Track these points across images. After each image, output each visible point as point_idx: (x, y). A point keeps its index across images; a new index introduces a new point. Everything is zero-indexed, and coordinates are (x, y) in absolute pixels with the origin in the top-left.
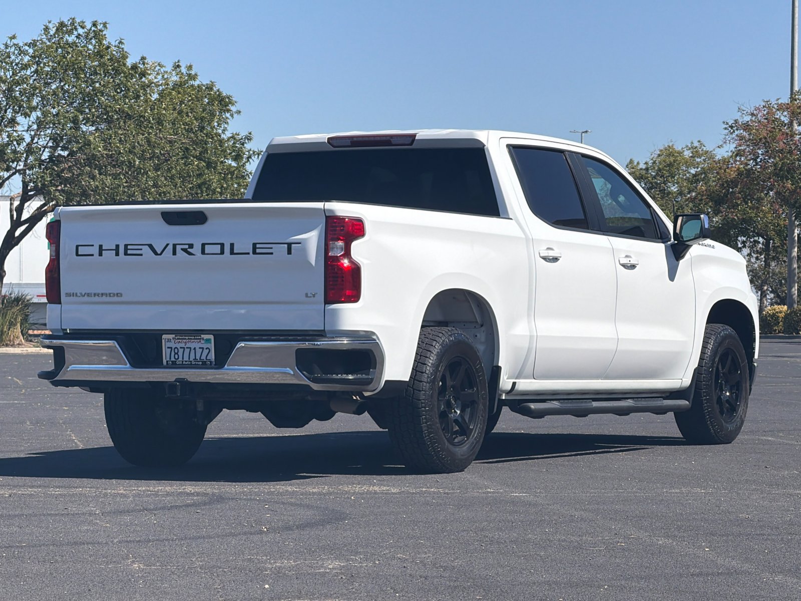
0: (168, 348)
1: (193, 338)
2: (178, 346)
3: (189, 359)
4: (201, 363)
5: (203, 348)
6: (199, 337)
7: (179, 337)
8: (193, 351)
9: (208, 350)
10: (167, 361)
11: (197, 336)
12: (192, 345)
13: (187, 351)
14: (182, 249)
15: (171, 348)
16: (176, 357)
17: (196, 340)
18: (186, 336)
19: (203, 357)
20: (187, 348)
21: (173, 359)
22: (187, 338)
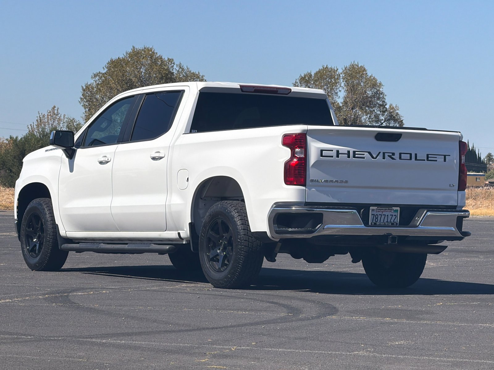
0: (372, 215)
1: (388, 209)
2: (378, 213)
3: (384, 222)
4: (390, 224)
5: (392, 215)
6: (391, 209)
7: (379, 208)
8: (386, 217)
9: (395, 216)
10: (371, 223)
11: (390, 208)
12: (386, 213)
13: (383, 217)
14: (388, 156)
15: (374, 215)
16: (376, 220)
17: (389, 210)
18: (383, 208)
19: (392, 221)
20: (383, 215)
21: (374, 222)
22: (384, 209)
